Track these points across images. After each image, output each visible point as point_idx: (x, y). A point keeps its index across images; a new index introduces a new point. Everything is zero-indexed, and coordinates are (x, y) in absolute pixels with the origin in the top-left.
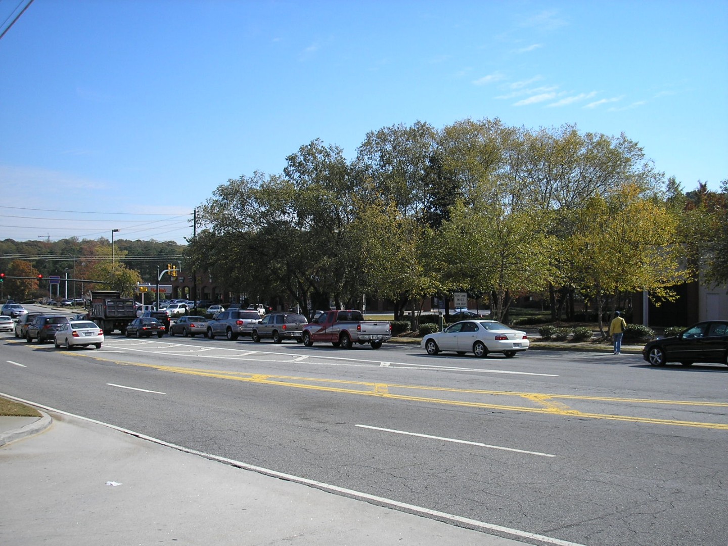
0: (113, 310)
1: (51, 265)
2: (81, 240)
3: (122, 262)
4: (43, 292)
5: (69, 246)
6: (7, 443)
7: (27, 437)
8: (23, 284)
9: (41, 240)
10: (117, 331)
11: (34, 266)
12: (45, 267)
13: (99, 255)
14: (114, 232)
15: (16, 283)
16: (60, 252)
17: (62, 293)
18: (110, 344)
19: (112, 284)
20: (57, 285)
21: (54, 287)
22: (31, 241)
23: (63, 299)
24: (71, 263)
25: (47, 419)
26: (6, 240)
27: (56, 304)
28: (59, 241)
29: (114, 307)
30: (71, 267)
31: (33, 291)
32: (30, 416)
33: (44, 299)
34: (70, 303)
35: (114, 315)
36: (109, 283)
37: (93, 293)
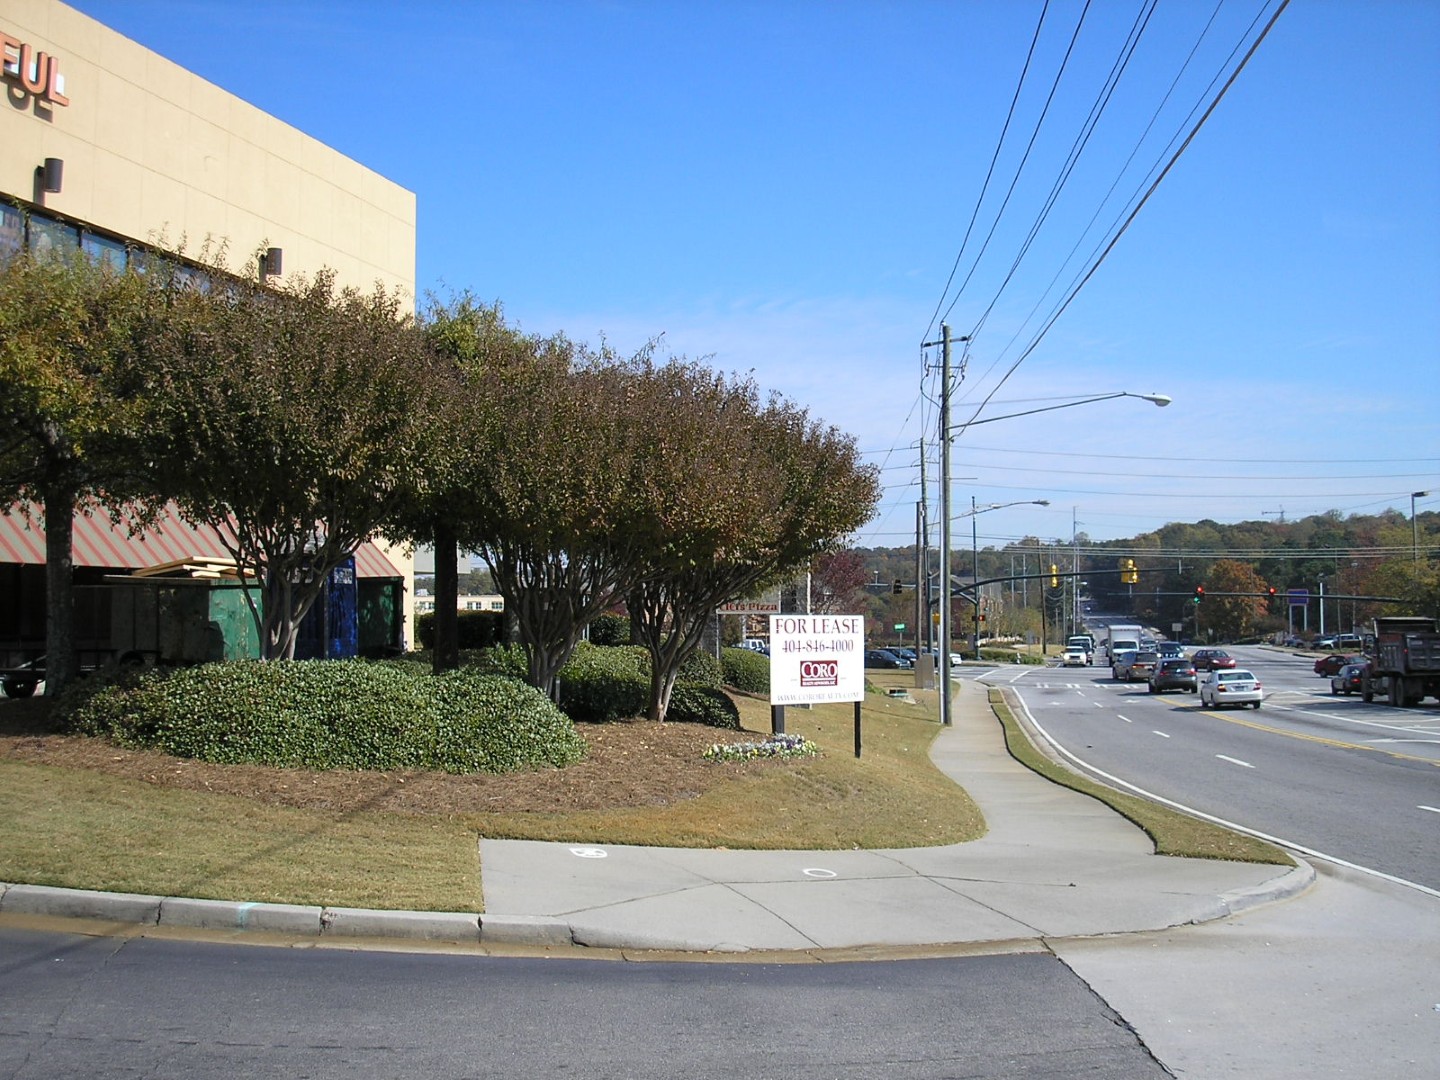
0: (1422, 657)
1: (1290, 568)
2: (1346, 516)
3: (1434, 557)
4: (1276, 622)
5: (1324, 530)
6: (1234, 913)
7: (1271, 903)
8: (1236, 605)
9: (1268, 519)
10: (1429, 700)
11: (1257, 572)
12: (1278, 573)
13: (1387, 545)
14: (1416, 499)
15: (1224, 604)
16: (1307, 541)
17: (1314, 624)
18: (1418, 727)
19: (1416, 603)
20: (1303, 608)
21: (1298, 612)
22: (1247, 522)
23: (1316, 635)
24: (1329, 563)
25: (1305, 871)
26: (1200, 522)
27: (1301, 644)
28: (1304, 521)
29: (1423, 650)
30: (1329, 571)
31: (1257, 619)
32: (1272, 863)
33: (1278, 634)
34: (1329, 642)
35: (1422, 667)
36: (1409, 602)
37: (1380, 623)
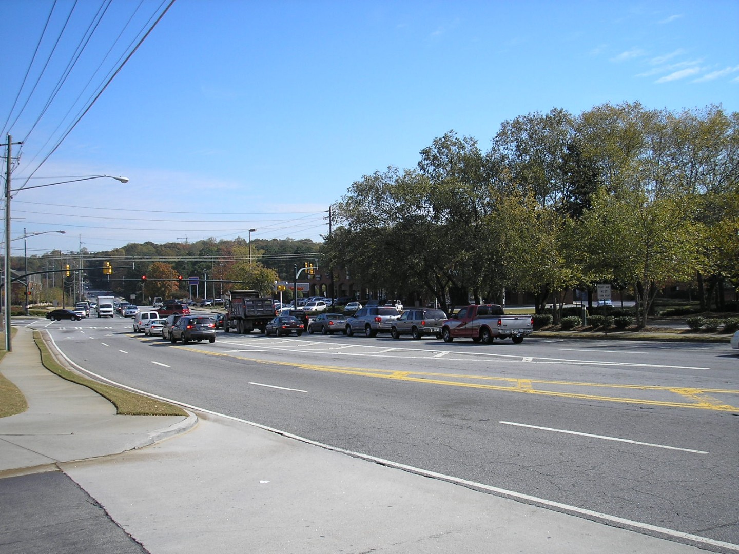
0: (253, 310)
1: (190, 266)
2: (218, 241)
3: (259, 261)
4: (182, 293)
5: (207, 247)
6: (156, 442)
7: (175, 435)
8: (163, 285)
9: (179, 241)
10: (256, 330)
11: (173, 268)
12: (184, 268)
13: (236, 255)
14: (250, 232)
15: (157, 285)
16: (198, 253)
17: (202, 296)
18: (251, 344)
19: (250, 283)
20: (196, 286)
21: (194, 288)
22: (169, 243)
23: (203, 299)
24: (209, 264)
25: (193, 418)
26: (145, 243)
27: (196, 304)
28: (197, 242)
29: (253, 306)
30: (209, 268)
31: (174, 292)
32: (176, 415)
33: (184, 299)
34: (209, 303)
35: (253, 314)
36: (247, 283)
37: (232, 293)
